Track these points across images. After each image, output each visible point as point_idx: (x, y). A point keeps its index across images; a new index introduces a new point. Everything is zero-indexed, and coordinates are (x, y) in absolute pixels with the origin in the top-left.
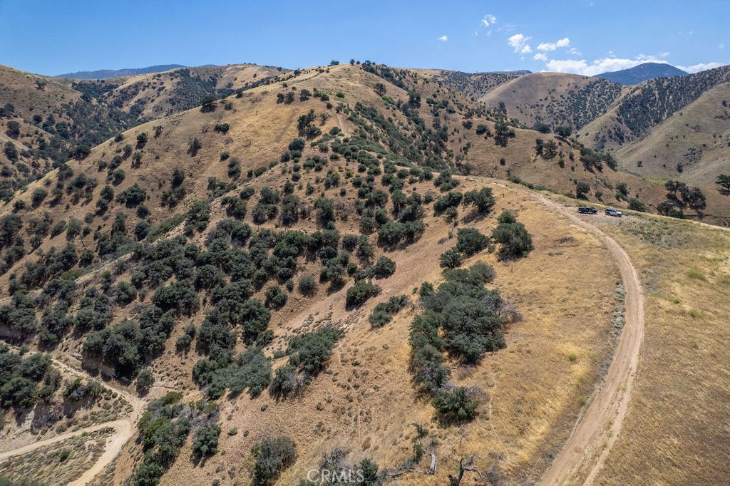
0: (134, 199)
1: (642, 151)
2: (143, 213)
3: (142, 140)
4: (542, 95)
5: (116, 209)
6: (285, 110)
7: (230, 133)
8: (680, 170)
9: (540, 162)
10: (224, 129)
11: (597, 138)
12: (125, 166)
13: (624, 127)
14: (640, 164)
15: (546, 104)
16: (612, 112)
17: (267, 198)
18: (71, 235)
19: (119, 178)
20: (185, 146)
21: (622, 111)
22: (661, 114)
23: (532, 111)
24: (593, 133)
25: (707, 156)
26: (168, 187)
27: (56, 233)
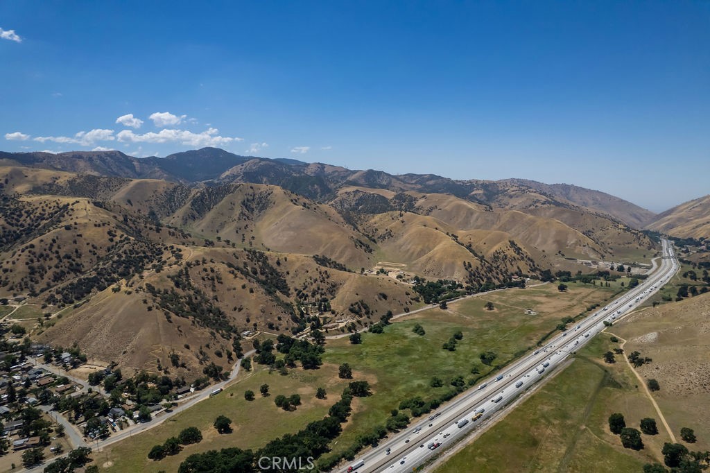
0: (68, 257)
1: (203, 225)
2: (74, 260)
3: (54, 241)
4: (150, 194)
5: (65, 260)
6: (100, 229)
7: (83, 237)
8: (218, 232)
9: (171, 237)
10: (80, 236)
11: (183, 219)
12: (55, 249)
13: (195, 212)
14: (202, 231)
15: (154, 199)
16: (188, 205)
17: (130, 251)
18: (57, 267)
19: (57, 252)
20: (71, 242)
21: (193, 204)
22: (210, 205)
23: (147, 204)
24: (181, 216)
25: (226, 226)
26: (75, 253)
27: (50, 268)
